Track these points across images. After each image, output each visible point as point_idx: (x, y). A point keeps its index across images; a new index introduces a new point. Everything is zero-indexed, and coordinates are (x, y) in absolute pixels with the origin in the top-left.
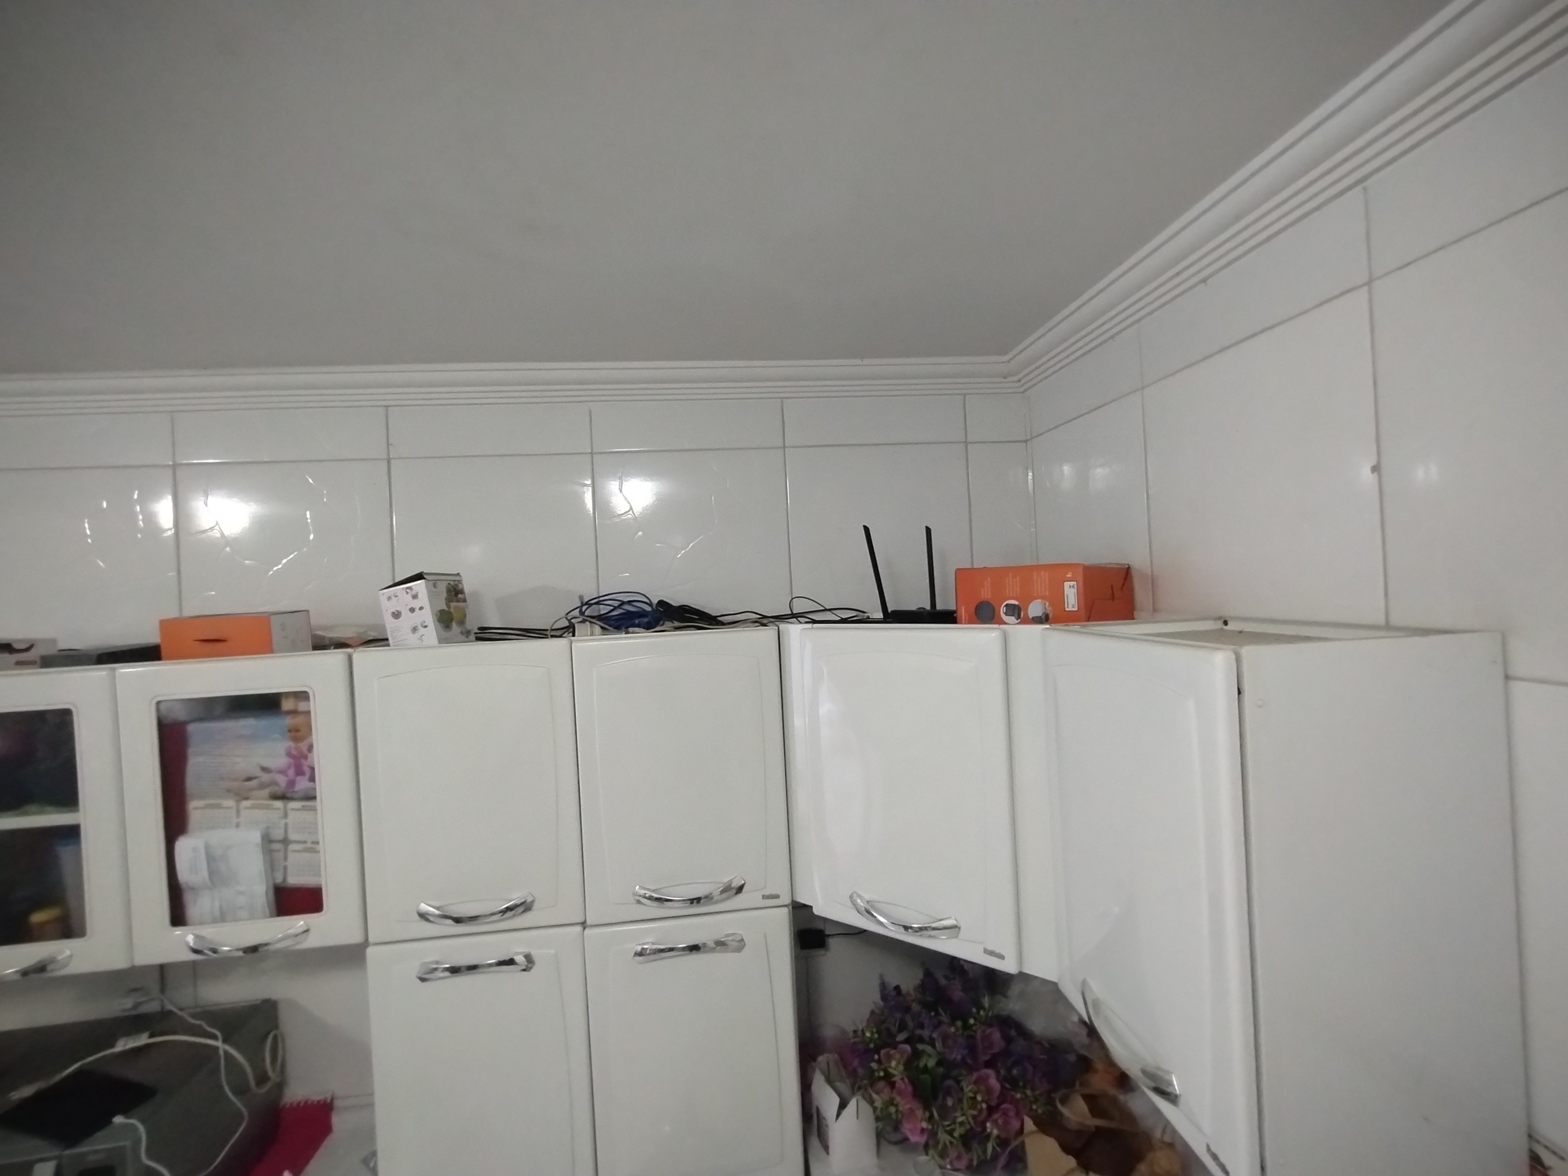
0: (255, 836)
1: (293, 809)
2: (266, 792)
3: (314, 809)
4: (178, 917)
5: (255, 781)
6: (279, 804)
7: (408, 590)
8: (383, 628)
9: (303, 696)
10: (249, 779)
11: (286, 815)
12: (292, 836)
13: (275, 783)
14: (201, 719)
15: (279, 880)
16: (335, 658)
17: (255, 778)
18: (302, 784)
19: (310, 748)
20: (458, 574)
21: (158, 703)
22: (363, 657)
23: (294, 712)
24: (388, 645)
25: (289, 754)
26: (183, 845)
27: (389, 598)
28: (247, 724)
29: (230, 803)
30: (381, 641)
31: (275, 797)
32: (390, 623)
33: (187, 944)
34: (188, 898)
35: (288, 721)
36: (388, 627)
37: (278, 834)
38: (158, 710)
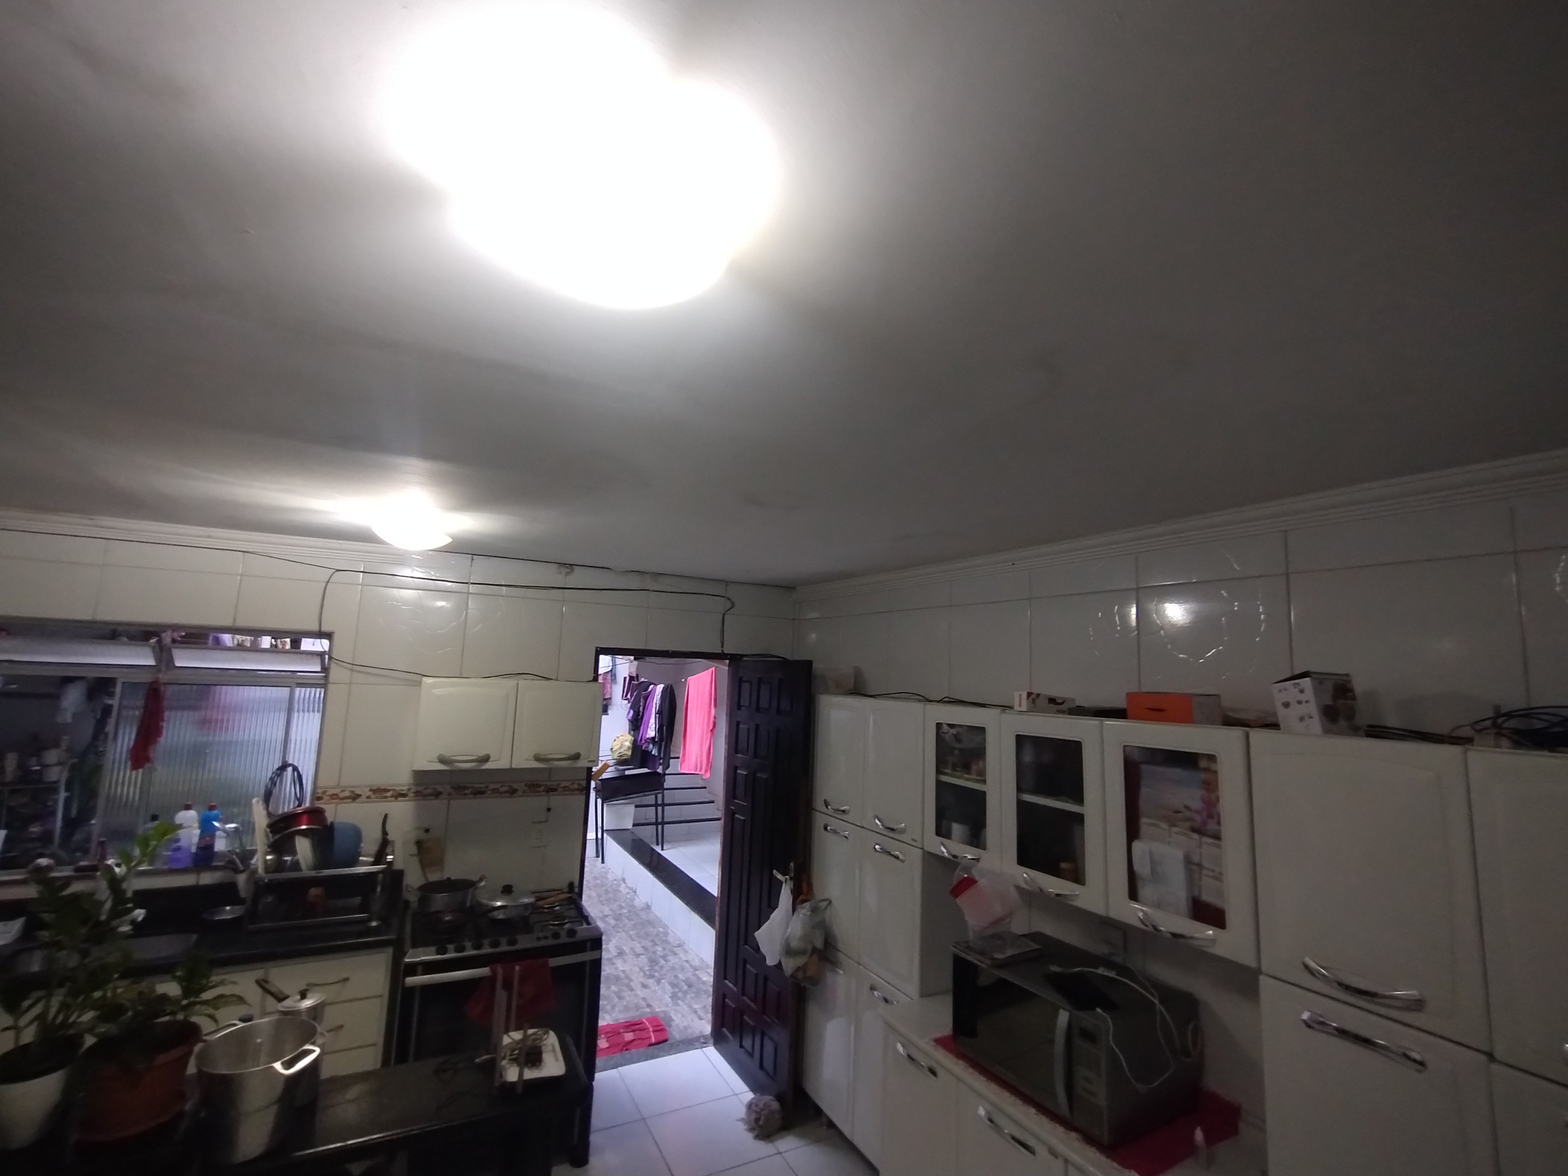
0: (1179, 855)
1: (1206, 843)
2: (1188, 824)
3: (1219, 847)
4: (1133, 895)
5: (1181, 814)
6: (1196, 836)
7: (1296, 686)
8: (1275, 714)
9: (1211, 758)
10: (1177, 812)
11: (1200, 846)
12: (1205, 863)
13: (1193, 820)
14: (1147, 763)
15: (1196, 893)
16: (1236, 733)
17: (1181, 812)
18: (1211, 826)
19: (1218, 799)
20: (1347, 675)
21: (1125, 746)
22: (1258, 736)
23: (1207, 770)
24: (1279, 729)
25: (1203, 800)
26: (1137, 845)
27: (1280, 691)
28: (1176, 772)
29: (1164, 825)
30: (1274, 726)
31: (1194, 830)
32: (1281, 712)
33: (1139, 918)
34: (1139, 884)
35: (1203, 776)
36: (1279, 714)
37: (1196, 859)
38: (1124, 751)
